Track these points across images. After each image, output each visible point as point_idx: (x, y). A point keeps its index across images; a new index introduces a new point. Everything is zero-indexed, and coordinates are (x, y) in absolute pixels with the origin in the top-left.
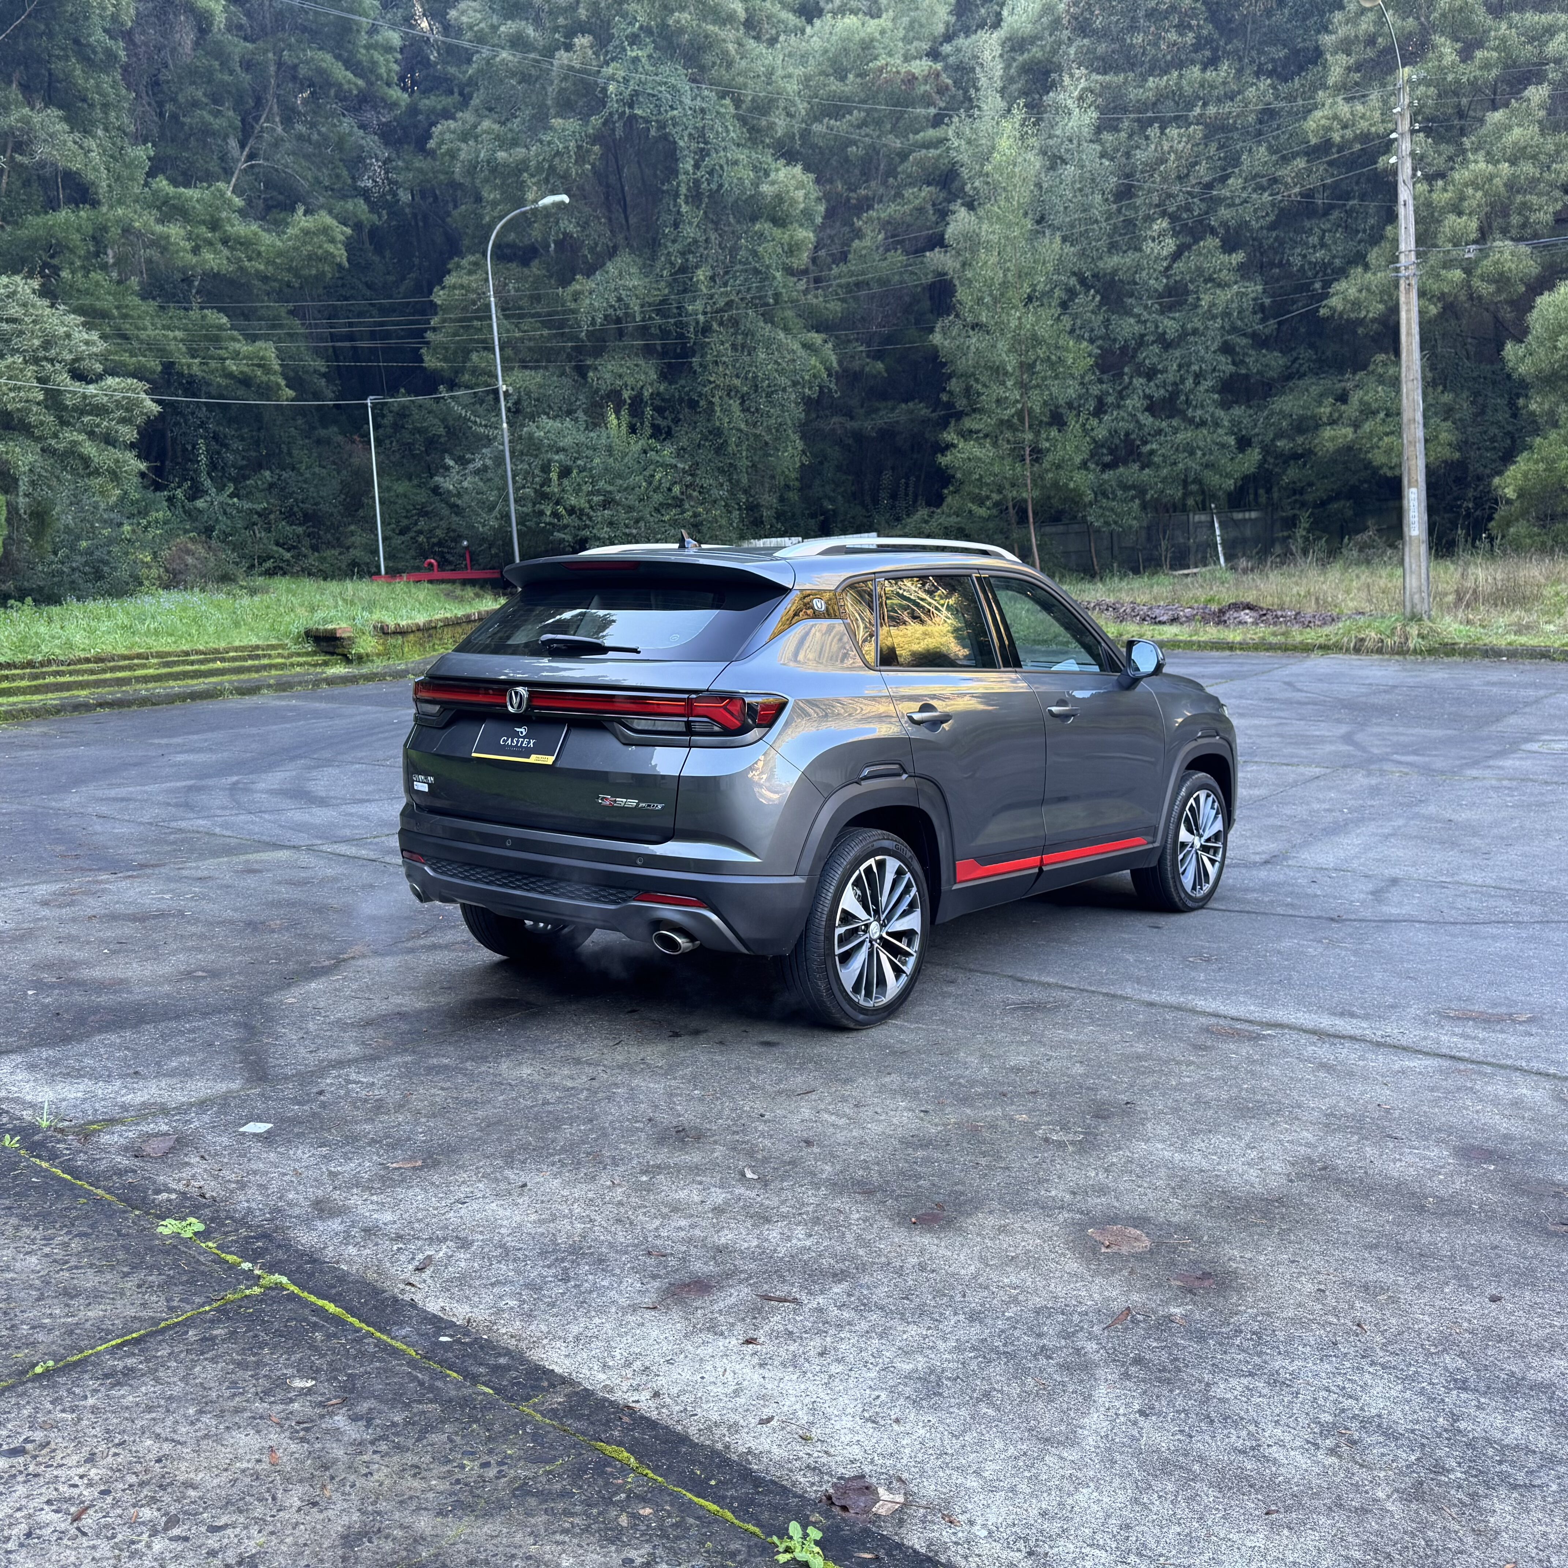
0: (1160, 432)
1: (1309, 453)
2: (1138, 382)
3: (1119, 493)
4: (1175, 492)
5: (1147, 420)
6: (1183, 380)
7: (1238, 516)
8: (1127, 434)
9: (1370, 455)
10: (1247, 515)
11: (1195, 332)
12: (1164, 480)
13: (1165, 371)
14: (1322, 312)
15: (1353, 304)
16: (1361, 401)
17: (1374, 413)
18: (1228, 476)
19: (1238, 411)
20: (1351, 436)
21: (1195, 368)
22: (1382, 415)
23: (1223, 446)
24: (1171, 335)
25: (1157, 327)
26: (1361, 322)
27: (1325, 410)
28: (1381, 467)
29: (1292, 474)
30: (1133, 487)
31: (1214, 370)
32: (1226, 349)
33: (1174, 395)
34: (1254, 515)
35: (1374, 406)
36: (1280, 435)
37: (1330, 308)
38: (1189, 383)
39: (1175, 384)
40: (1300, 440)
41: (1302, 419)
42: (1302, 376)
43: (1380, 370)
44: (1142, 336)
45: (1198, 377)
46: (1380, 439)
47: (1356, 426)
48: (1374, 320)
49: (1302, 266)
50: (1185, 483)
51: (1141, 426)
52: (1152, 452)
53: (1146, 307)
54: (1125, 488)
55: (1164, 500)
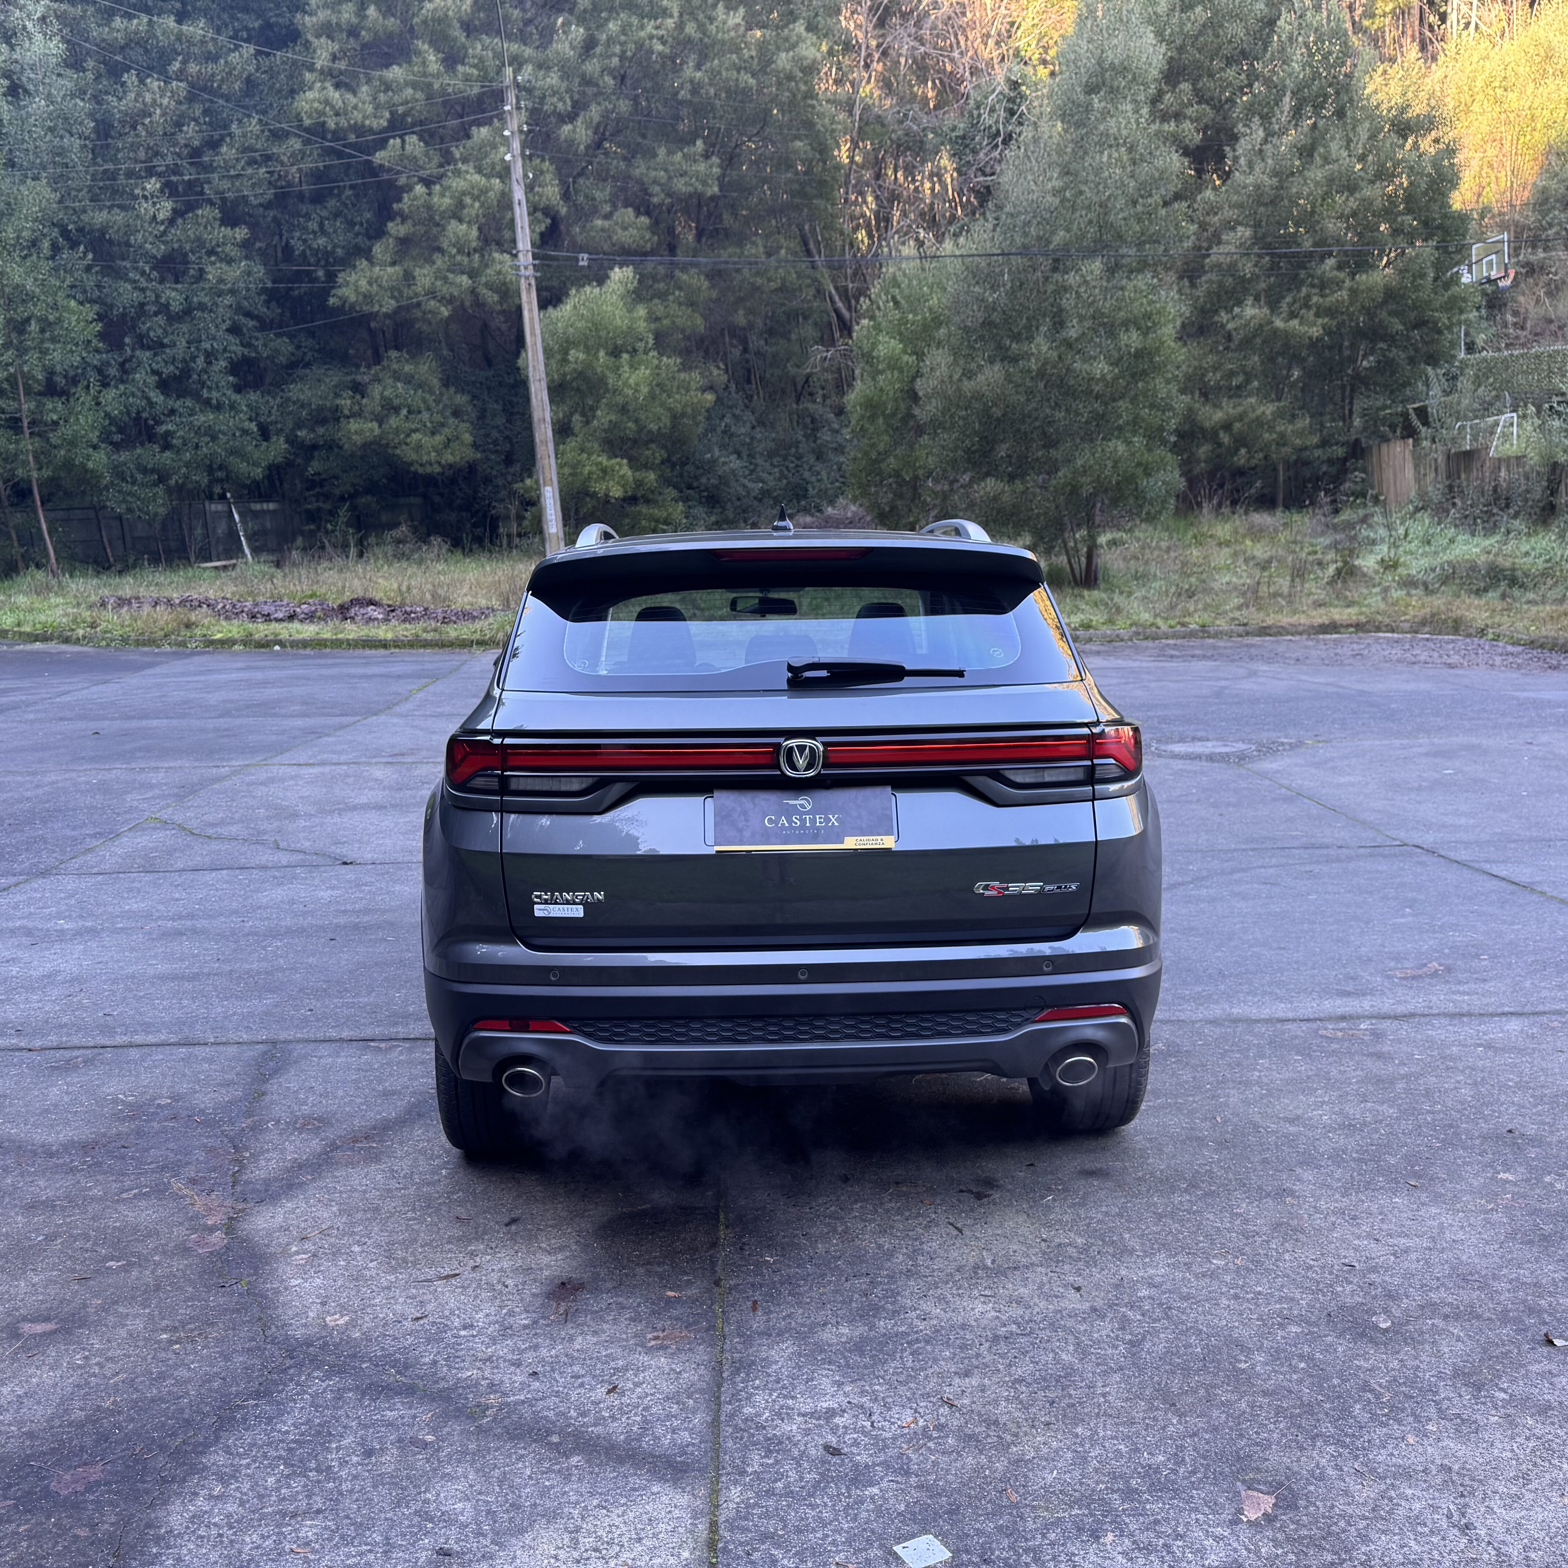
0: (172, 412)
1: (332, 446)
2: (145, 355)
3: (139, 477)
4: (201, 478)
5: (157, 397)
6: (194, 358)
7: (257, 507)
8: (138, 413)
9: (398, 452)
10: (265, 506)
11: (202, 307)
12: (187, 465)
13: (173, 345)
14: (332, 301)
15: (365, 296)
16: (382, 397)
17: (396, 410)
18: (256, 464)
19: (253, 396)
20: (377, 431)
21: (206, 345)
22: (404, 412)
23: (245, 432)
24: (175, 307)
25: (158, 297)
26: (372, 316)
27: (345, 402)
28: (411, 464)
29: (315, 467)
30: (153, 471)
31: (225, 350)
32: (235, 330)
33: (186, 372)
34: (272, 506)
35: (396, 402)
36: (299, 425)
37: (340, 298)
38: (200, 361)
39: (184, 361)
40: (321, 431)
41: (320, 409)
42: (308, 365)
43: (395, 366)
44: (142, 305)
45: (210, 356)
46: (408, 435)
47: (381, 421)
48: (387, 316)
49: (304, 251)
50: (210, 469)
51: (151, 404)
52: (168, 433)
53: (143, 273)
54: (145, 471)
55: (190, 486)
